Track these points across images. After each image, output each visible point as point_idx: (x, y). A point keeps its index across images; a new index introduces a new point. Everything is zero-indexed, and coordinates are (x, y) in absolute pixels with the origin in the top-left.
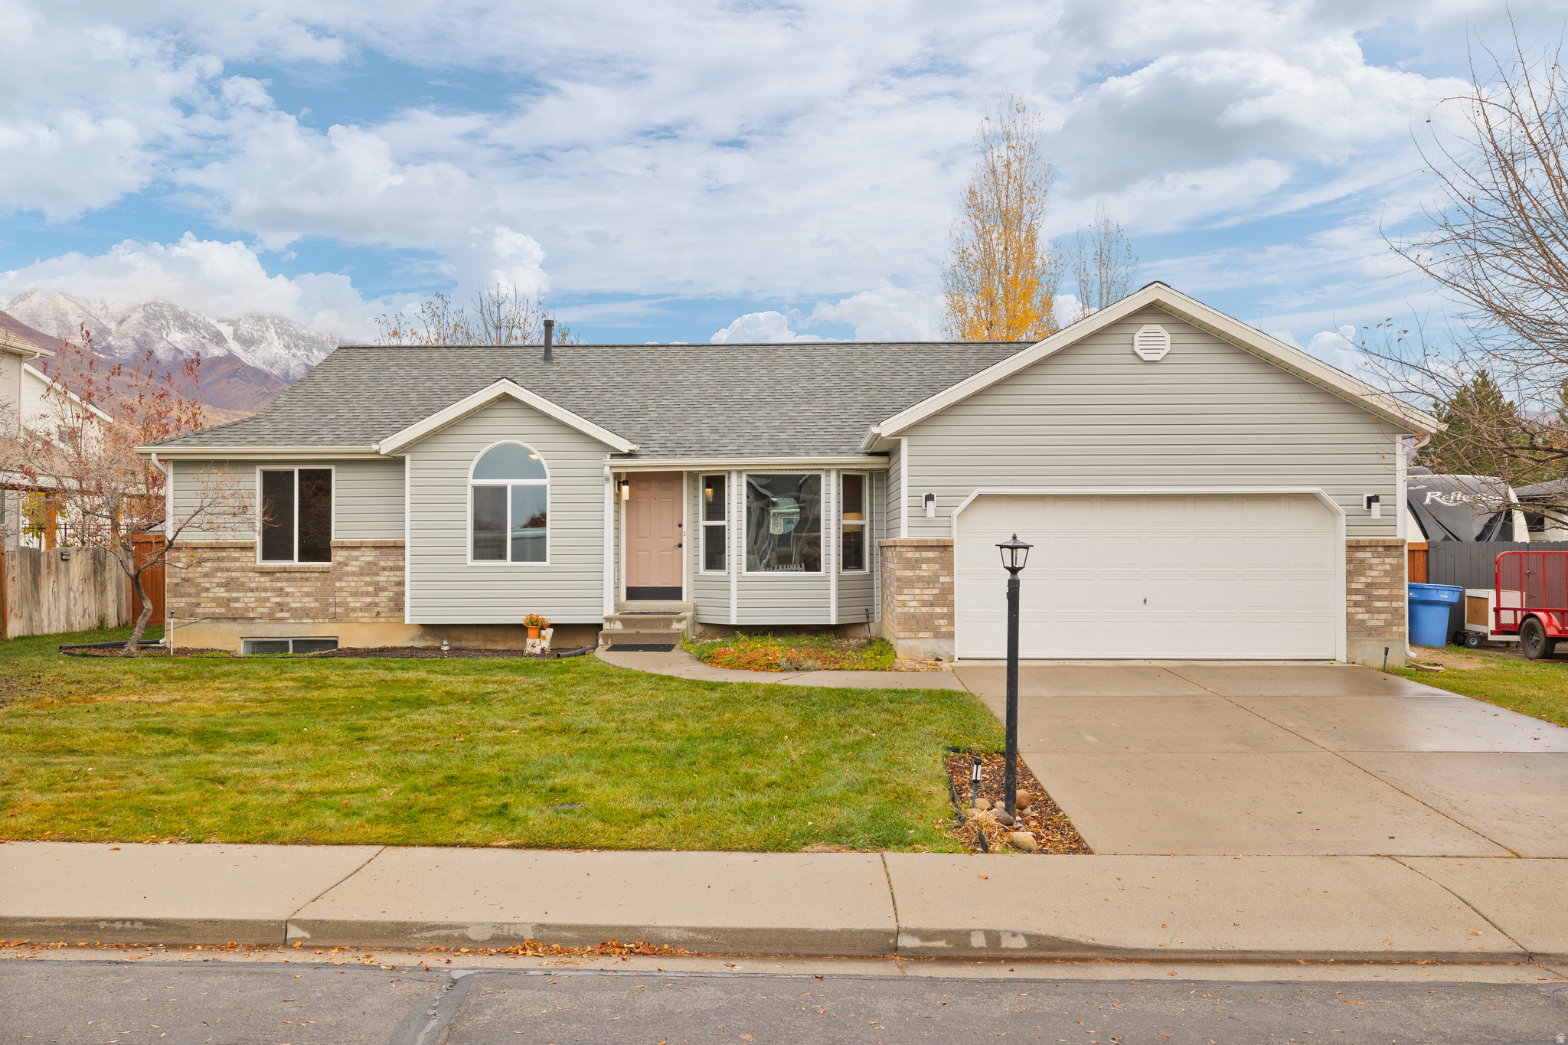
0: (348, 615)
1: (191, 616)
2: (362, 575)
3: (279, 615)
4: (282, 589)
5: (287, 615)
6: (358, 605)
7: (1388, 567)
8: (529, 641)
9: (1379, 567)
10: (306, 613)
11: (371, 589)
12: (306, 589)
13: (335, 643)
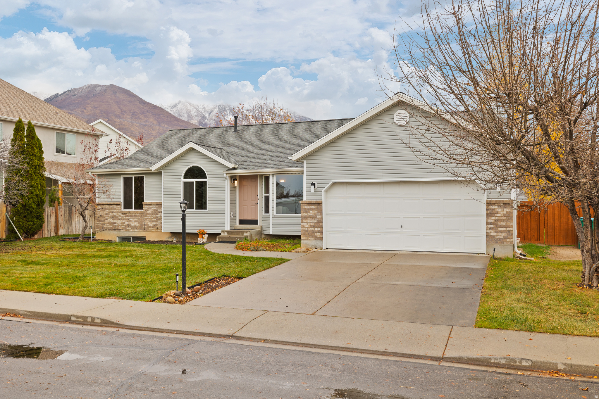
0: (148, 229)
1: (103, 228)
2: (152, 214)
3: (128, 228)
4: (128, 219)
5: (130, 228)
6: (151, 225)
7: (505, 213)
8: (199, 239)
9: (501, 212)
10: (135, 228)
11: (155, 219)
12: (136, 219)
13: (145, 238)
